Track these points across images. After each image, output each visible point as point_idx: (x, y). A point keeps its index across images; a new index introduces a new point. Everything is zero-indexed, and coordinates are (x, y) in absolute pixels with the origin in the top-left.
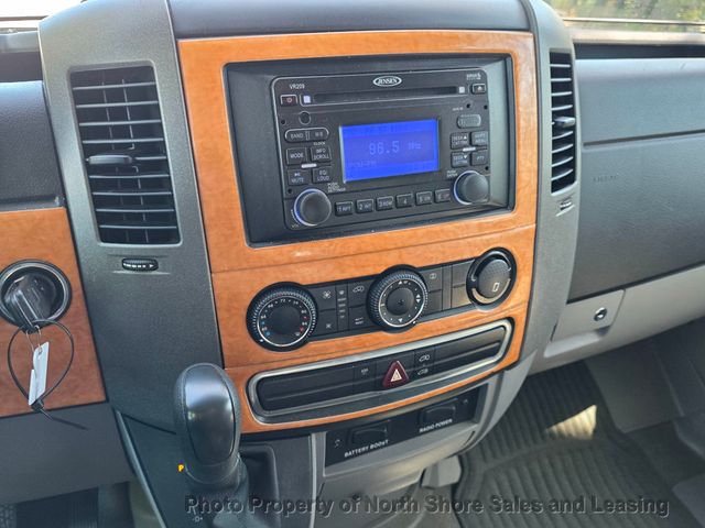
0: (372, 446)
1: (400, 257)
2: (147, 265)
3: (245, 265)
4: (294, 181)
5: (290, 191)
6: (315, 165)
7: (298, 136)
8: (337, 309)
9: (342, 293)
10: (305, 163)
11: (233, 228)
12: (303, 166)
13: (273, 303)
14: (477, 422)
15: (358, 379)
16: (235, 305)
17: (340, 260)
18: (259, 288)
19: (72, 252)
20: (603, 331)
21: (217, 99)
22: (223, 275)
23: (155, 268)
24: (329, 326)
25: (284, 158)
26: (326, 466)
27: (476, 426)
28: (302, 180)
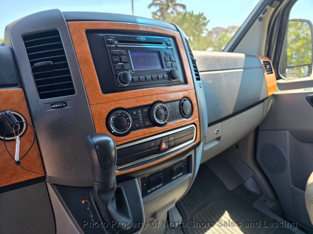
0: (157, 187)
1: (157, 97)
2: (62, 105)
3: (103, 101)
4: (116, 68)
5: (116, 72)
6: (123, 63)
7: (116, 53)
8: (139, 118)
9: (140, 112)
10: (119, 62)
11: (96, 87)
12: (119, 64)
13: (115, 115)
14: (191, 172)
15: (151, 148)
16: (101, 118)
17: (137, 98)
18: (109, 110)
19: (27, 107)
20: (218, 139)
21: (84, 41)
22: (94, 106)
23: (66, 105)
24: (137, 125)
25: (112, 60)
26: (142, 197)
27: (190, 174)
28: (119, 68)
